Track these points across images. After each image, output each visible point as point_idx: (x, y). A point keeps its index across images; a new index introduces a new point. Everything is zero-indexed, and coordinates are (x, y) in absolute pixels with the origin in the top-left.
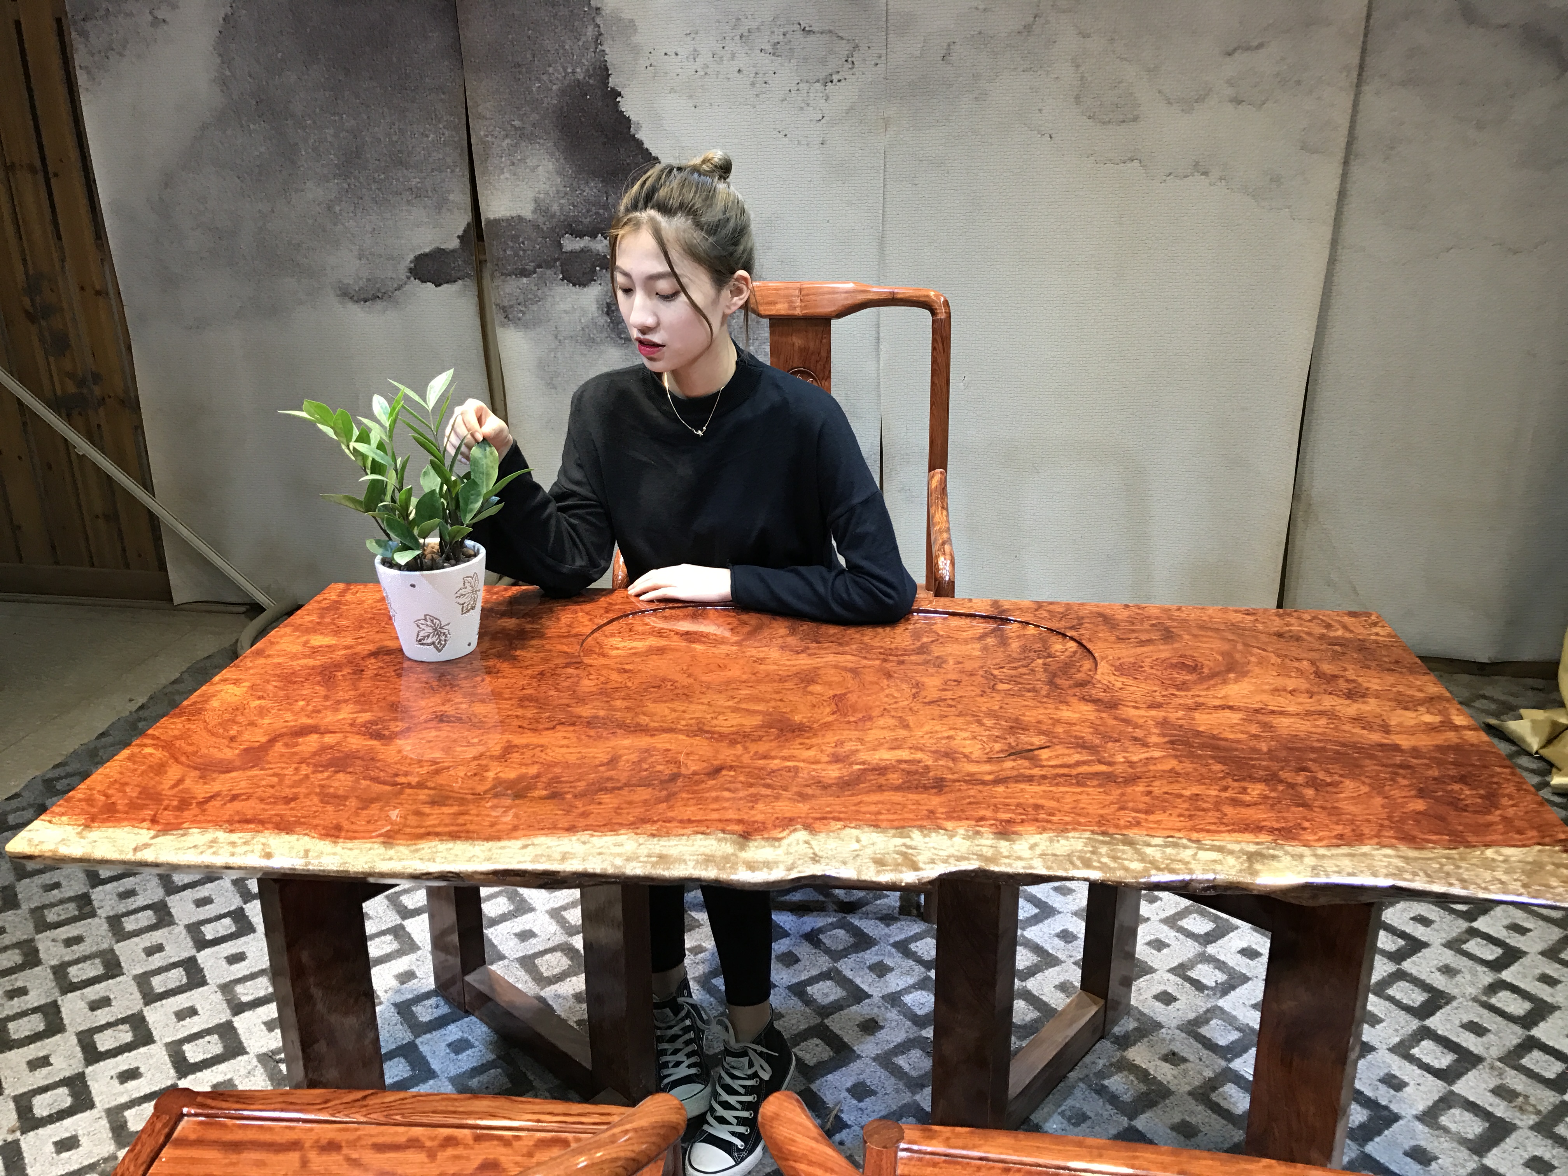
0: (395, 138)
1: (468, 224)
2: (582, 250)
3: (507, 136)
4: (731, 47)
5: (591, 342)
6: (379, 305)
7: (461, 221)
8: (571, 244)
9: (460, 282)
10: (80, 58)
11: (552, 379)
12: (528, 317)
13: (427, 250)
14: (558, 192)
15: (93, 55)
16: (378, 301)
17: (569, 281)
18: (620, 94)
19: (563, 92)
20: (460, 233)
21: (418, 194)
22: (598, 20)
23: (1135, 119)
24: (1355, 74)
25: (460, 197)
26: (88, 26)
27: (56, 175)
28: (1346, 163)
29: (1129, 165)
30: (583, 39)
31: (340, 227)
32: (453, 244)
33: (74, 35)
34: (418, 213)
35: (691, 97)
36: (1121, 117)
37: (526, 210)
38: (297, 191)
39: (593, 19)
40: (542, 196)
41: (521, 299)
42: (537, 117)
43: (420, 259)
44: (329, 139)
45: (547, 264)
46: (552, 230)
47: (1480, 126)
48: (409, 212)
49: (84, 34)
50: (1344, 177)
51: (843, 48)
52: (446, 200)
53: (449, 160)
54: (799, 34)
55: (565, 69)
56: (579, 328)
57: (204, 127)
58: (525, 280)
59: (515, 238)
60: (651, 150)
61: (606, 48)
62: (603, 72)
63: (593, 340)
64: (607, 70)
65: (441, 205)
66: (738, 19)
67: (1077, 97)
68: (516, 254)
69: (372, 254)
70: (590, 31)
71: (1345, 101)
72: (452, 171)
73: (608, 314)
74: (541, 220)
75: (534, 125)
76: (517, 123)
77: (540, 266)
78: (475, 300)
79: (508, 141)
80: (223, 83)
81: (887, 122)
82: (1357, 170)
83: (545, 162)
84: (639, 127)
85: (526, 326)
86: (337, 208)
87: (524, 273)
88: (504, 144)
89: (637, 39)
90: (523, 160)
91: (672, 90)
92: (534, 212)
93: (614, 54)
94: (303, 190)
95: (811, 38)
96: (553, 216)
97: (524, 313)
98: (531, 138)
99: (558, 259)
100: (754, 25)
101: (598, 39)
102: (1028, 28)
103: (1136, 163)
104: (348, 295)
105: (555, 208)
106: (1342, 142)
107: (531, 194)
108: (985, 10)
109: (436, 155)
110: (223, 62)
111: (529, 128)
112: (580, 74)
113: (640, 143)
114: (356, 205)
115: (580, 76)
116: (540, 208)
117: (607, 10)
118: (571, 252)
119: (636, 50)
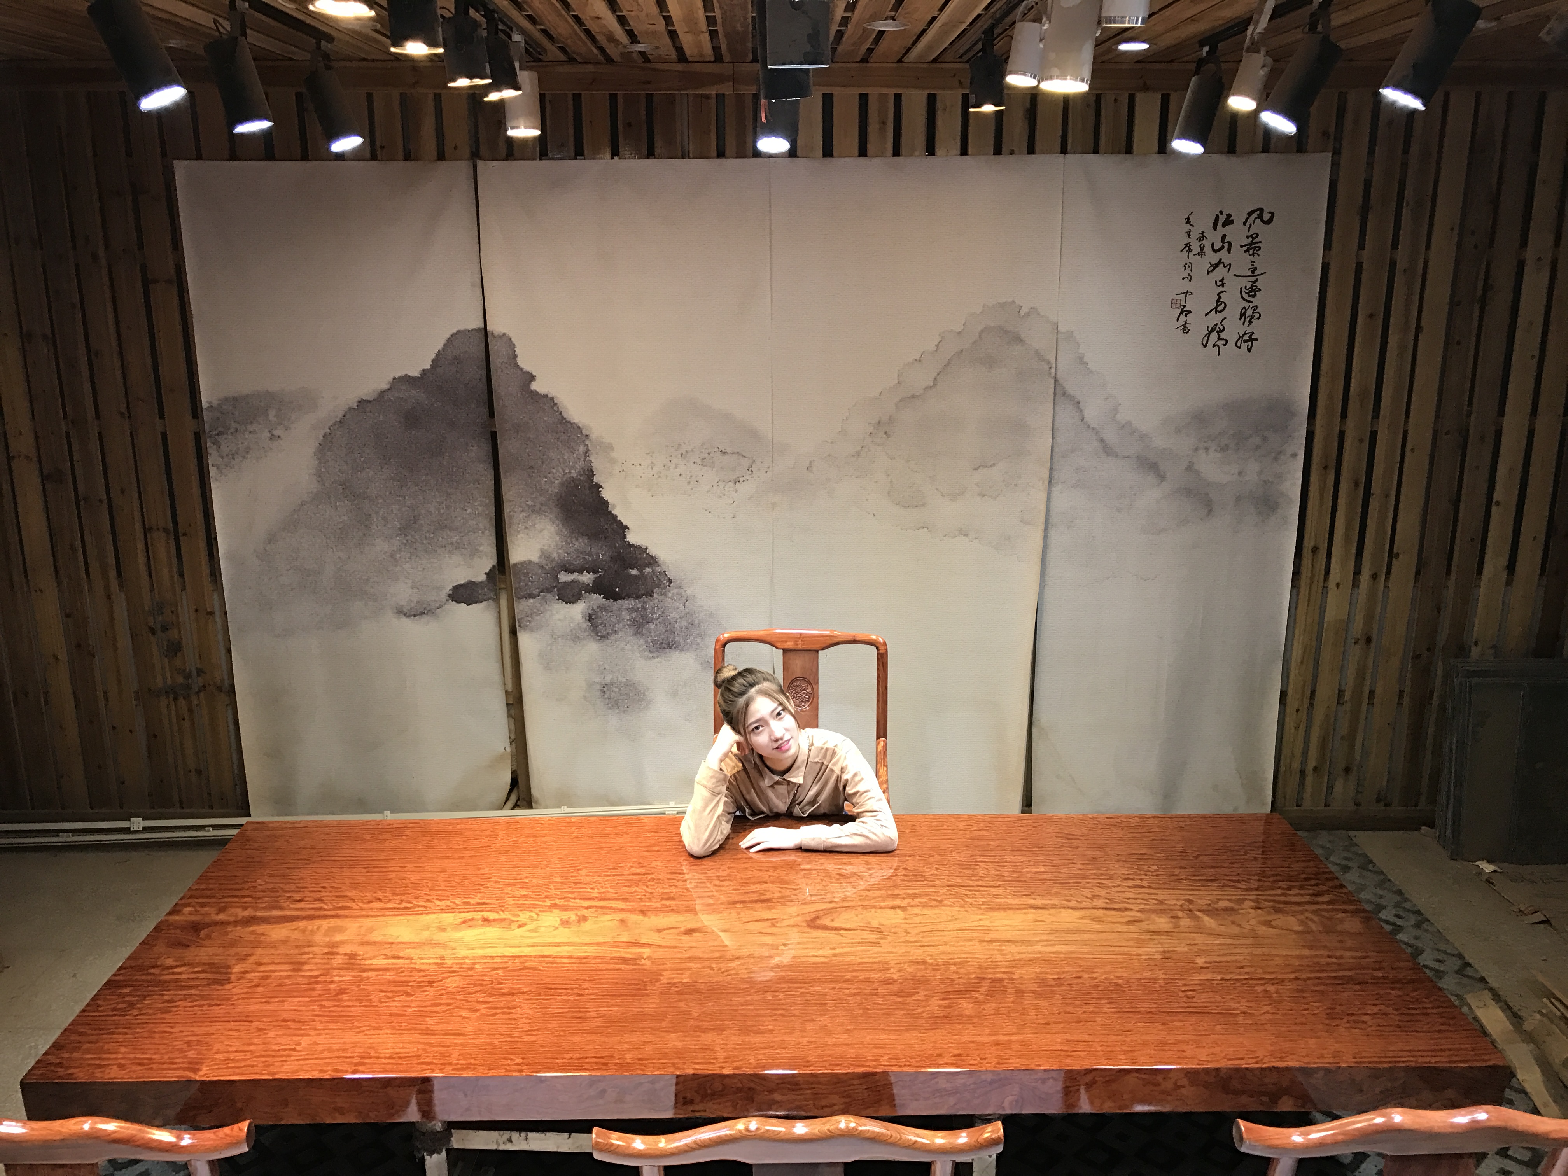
0: (442, 511)
1: (494, 566)
2: (573, 581)
3: (523, 511)
4: (675, 461)
5: (576, 638)
6: (425, 619)
7: (486, 562)
8: (564, 577)
9: (485, 603)
10: (213, 458)
11: (548, 664)
12: (533, 624)
13: (462, 582)
14: (557, 545)
15: (222, 458)
16: (424, 616)
17: (563, 600)
18: (601, 487)
19: (562, 484)
20: (487, 571)
21: (458, 546)
22: (587, 442)
23: (923, 505)
24: (1047, 483)
25: (488, 548)
26: (221, 439)
27: (185, 535)
28: (1046, 529)
29: (921, 530)
30: (577, 452)
31: (398, 568)
32: (482, 578)
33: (209, 444)
34: (457, 559)
35: (649, 490)
36: (915, 504)
37: (535, 557)
38: (368, 545)
39: (584, 441)
40: (546, 548)
41: (529, 613)
42: (544, 499)
43: (456, 588)
44: (395, 512)
45: (549, 590)
46: (553, 568)
47: (1119, 510)
48: (450, 557)
49: (216, 443)
50: (1046, 537)
51: (746, 463)
52: (477, 551)
53: (481, 525)
54: (719, 454)
55: (564, 471)
56: (569, 630)
57: (303, 504)
58: (532, 601)
59: (527, 573)
60: (623, 521)
61: (592, 458)
62: (590, 473)
63: (578, 638)
64: (593, 472)
65: (474, 553)
66: (680, 445)
67: (889, 493)
68: (526, 585)
69: (422, 585)
70: (582, 449)
71: (1043, 496)
72: (483, 533)
73: (589, 621)
74: (544, 563)
75: (542, 504)
76: (530, 503)
77: (542, 592)
78: (496, 615)
79: (524, 514)
80: (319, 475)
81: (774, 505)
82: (1052, 533)
83: (548, 527)
84: (614, 506)
85: (532, 630)
86: (398, 556)
87: (532, 596)
88: (521, 516)
89: (614, 455)
90: (534, 525)
91: (637, 486)
92: (540, 557)
93: (597, 463)
94: (373, 545)
95: (726, 456)
96: (553, 560)
97: (530, 622)
98: (539, 512)
99: (555, 587)
100: (689, 448)
101: (587, 453)
102: (858, 454)
103: (925, 529)
104: (401, 612)
105: (555, 555)
106: (1042, 519)
107: (539, 547)
108: (832, 443)
109: (471, 522)
110: (320, 463)
111: (538, 505)
112: (574, 474)
113: (615, 517)
114: (412, 554)
115: (575, 476)
116: (545, 555)
117: (593, 436)
118: (565, 582)
119: (613, 461)
